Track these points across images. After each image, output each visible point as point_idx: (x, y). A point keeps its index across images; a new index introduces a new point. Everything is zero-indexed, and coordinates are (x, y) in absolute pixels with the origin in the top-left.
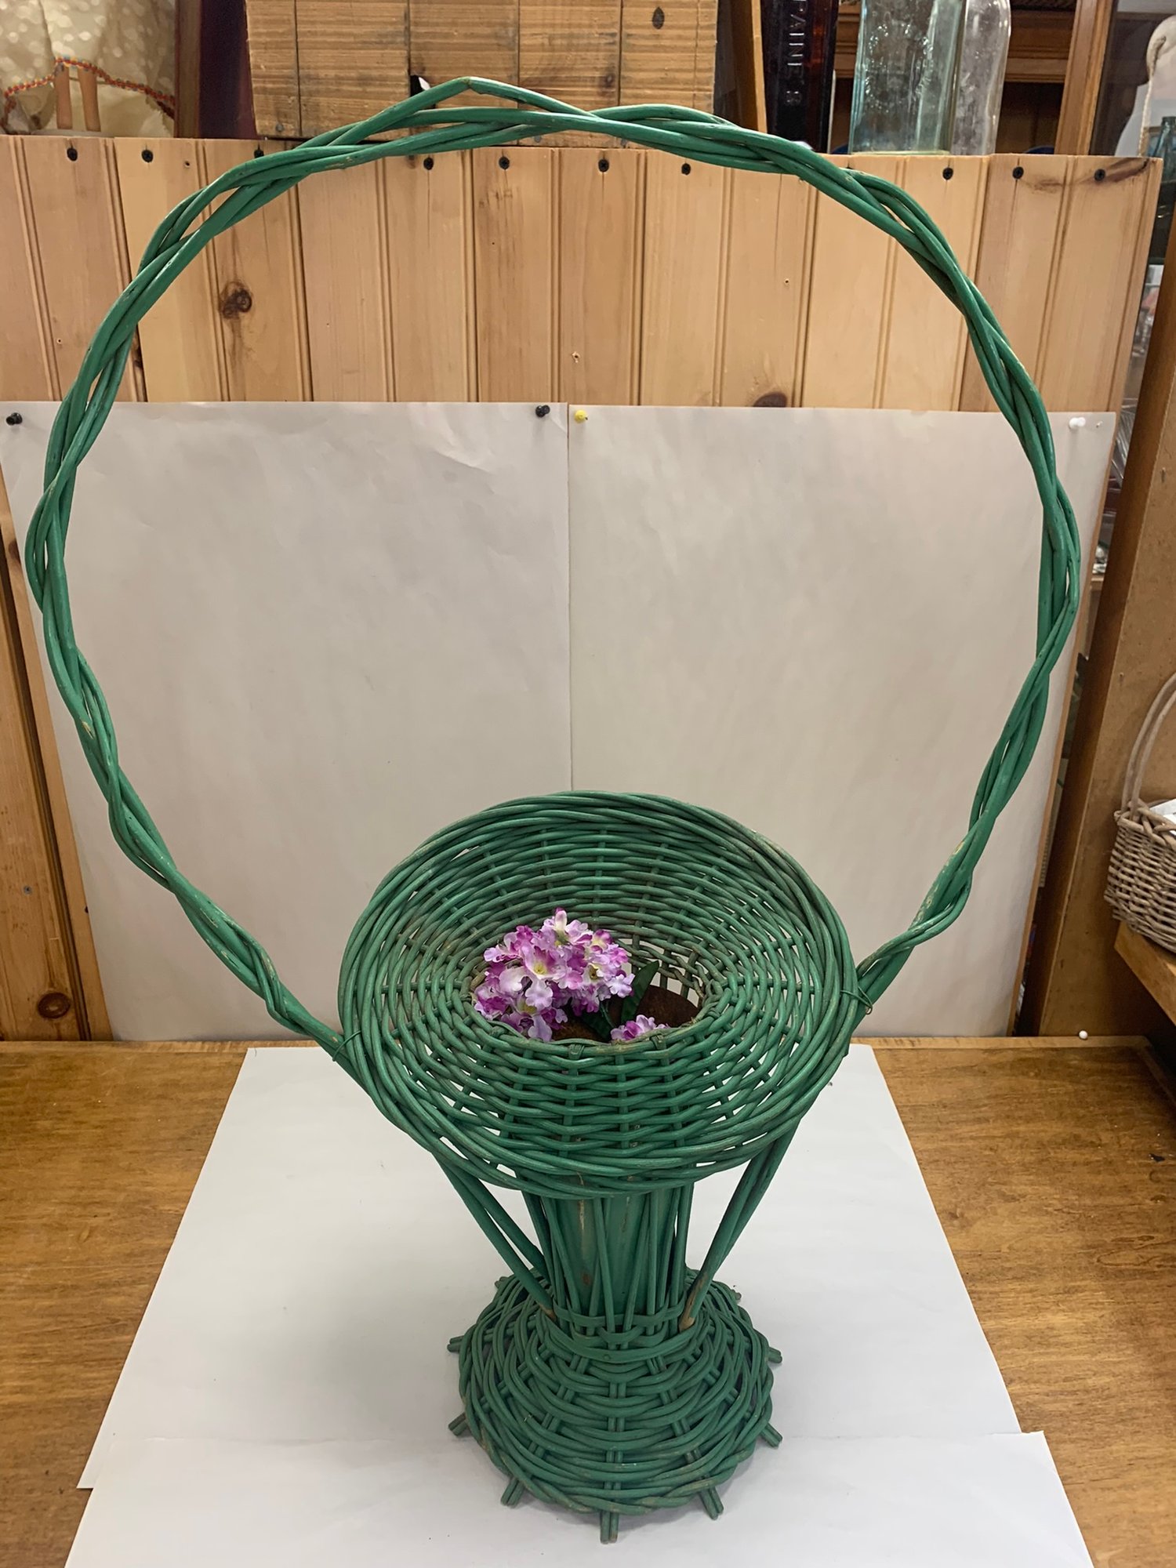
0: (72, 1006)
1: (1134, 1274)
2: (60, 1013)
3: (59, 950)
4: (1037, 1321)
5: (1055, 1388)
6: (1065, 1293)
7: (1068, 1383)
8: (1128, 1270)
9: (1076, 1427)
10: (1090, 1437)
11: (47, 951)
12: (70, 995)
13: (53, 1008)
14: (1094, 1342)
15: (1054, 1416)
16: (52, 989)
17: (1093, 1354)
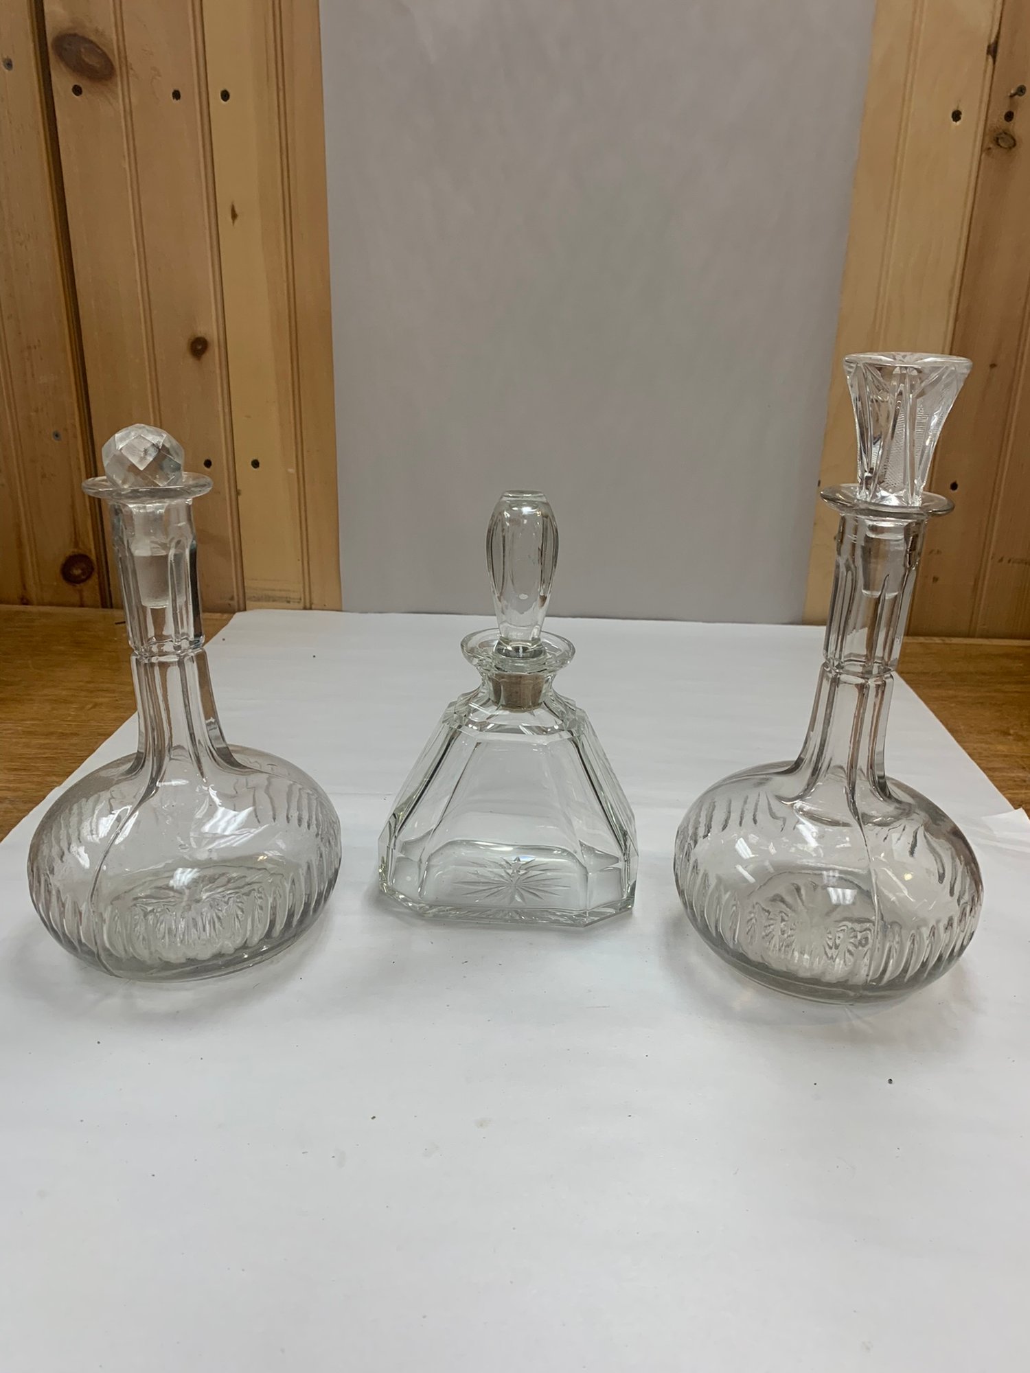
0: (96, 570)
2: (83, 577)
3: (85, 505)
11: (73, 506)
12: (93, 557)
13: (77, 572)
16: (76, 550)
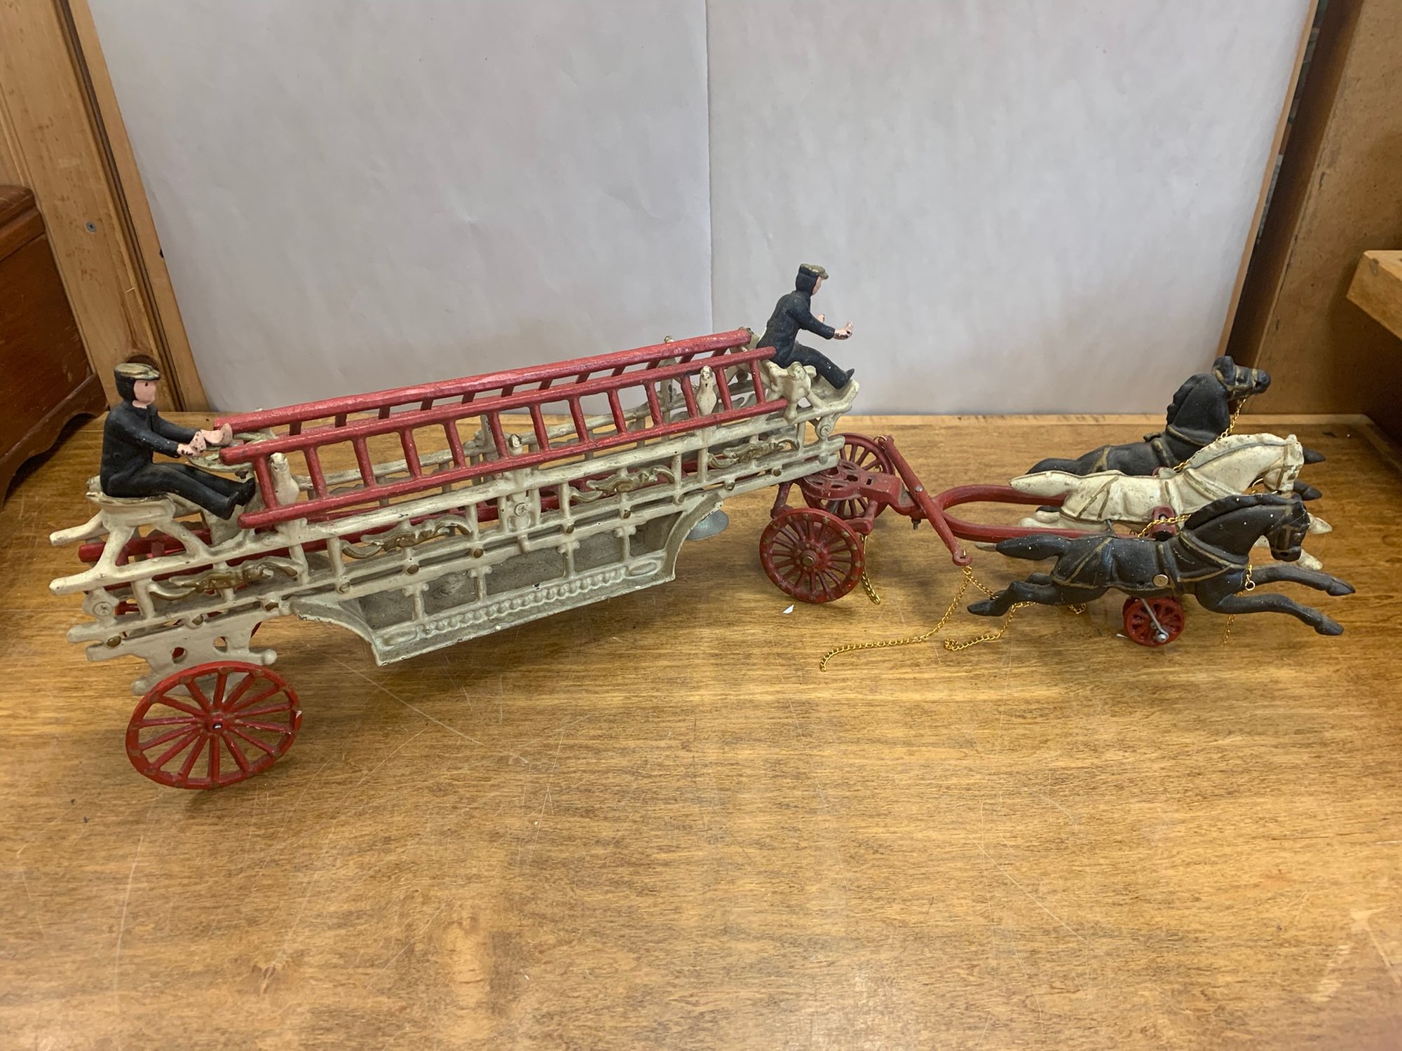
1: (1371, 632)
4: (1257, 675)
5: (1286, 740)
6: (1290, 647)
7: (1300, 737)
8: (1366, 627)
9: (1315, 779)
10: (1332, 790)
14: (1329, 695)
15: (1286, 768)
17: (1330, 707)
